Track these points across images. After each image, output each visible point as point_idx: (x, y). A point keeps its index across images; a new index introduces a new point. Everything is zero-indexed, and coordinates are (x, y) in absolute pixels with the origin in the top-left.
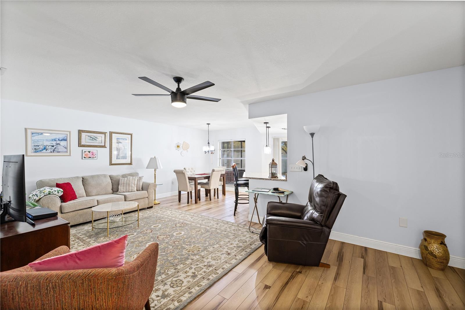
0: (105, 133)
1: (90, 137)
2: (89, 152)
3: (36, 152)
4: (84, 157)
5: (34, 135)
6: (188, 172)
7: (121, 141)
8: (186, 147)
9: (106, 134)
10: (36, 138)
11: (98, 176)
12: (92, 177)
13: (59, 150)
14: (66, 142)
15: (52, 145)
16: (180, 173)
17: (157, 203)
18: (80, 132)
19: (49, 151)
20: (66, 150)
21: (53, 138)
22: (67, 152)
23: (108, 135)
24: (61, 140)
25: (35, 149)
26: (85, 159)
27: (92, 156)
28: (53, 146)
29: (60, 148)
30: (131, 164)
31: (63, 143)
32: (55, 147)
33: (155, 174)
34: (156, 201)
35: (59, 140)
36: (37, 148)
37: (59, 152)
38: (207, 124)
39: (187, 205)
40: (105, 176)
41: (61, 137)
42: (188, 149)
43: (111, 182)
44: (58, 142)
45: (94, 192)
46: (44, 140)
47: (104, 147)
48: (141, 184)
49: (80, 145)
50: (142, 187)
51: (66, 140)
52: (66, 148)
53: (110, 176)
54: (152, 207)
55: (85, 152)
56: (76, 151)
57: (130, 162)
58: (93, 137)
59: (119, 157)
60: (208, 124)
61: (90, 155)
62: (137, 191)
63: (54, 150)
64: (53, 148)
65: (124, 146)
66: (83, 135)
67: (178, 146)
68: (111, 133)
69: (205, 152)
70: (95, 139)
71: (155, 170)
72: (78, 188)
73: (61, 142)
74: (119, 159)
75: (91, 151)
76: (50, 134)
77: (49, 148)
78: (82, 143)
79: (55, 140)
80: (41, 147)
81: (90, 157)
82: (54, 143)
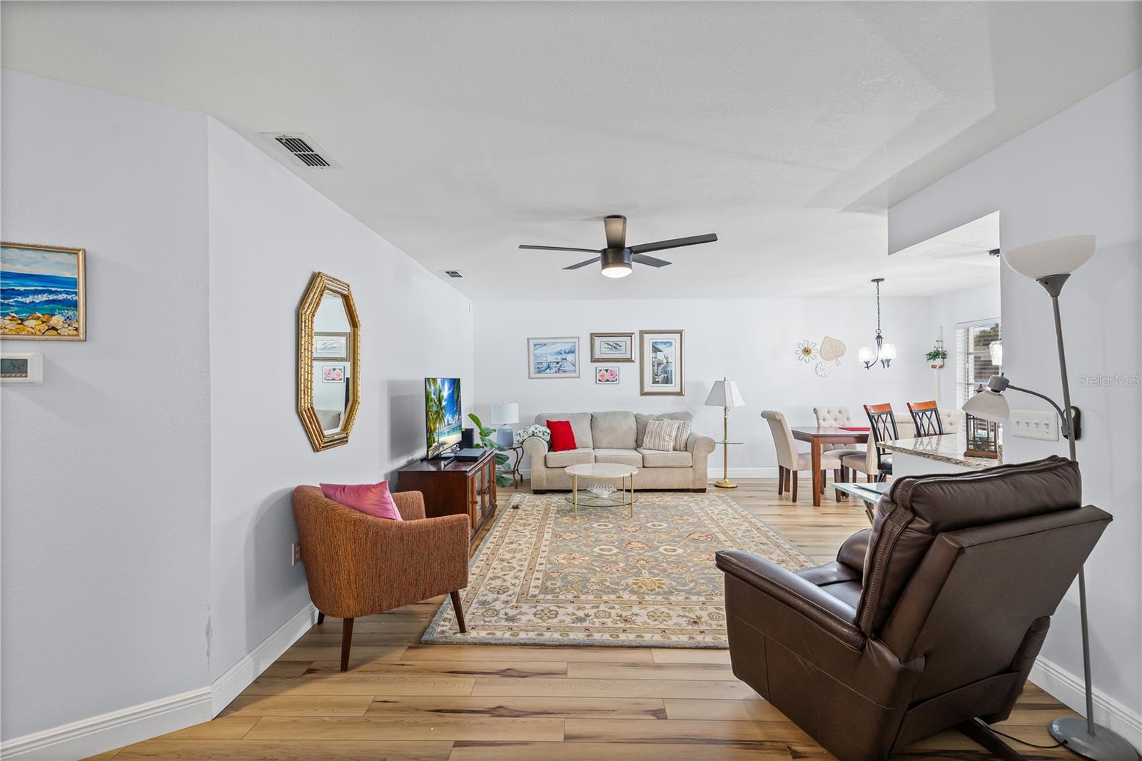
0: (630, 335)
1: (607, 344)
2: (607, 371)
3: (539, 372)
4: (600, 381)
5: (537, 347)
6: (824, 420)
7: (660, 347)
8: (834, 350)
9: (633, 336)
10: (540, 351)
11: (615, 414)
12: (606, 414)
13: (566, 369)
14: (573, 355)
16: (774, 420)
17: (729, 486)
18: (593, 336)
20: (573, 368)
21: (558, 350)
22: (575, 371)
23: (636, 338)
24: (568, 353)
25: (538, 368)
26: (601, 383)
27: (611, 378)
28: (558, 363)
29: (567, 366)
30: (680, 394)
31: (570, 357)
32: (560, 363)
33: (725, 419)
34: (727, 480)
35: (565, 352)
36: (540, 366)
38: (873, 281)
39: (791, 503)
40: (626, 415)
41: (568, 347)
42: (840, 356)
43: (635, 426)
44: (564, 356)
45: (604, 442)
46: (547, 354)
47: (630, 360)
48: (685, 437)
49: (594, 360)
50: (686, 444)
51: (572, 352)
52: (574, 365)
53: (635, 416)
54: (703, 491)
55: (601, 370)
56: (588, 368)
57: (680, 391)
58: (612, 344)
59: (657, 380)
60: (877, 281)
61: (607, 376)
62: (674, 450)
63: (559, 369)
64: (558, 365)
65: (666, 358)
66: (597, 340)
67: (807, 351)
68: (642, 333)
69: (867, 363)
70: (616, 347)
71: (725, 410)
72: (581, 432)
73: (568, 355)
74: (658, 382)
75: (610, 369)
76: (555, 343)
77: (554, 365)
78: (597, 356)
79: (561, 354)
80: (545, 365)
81: (608, 380)
82: (559, 357)
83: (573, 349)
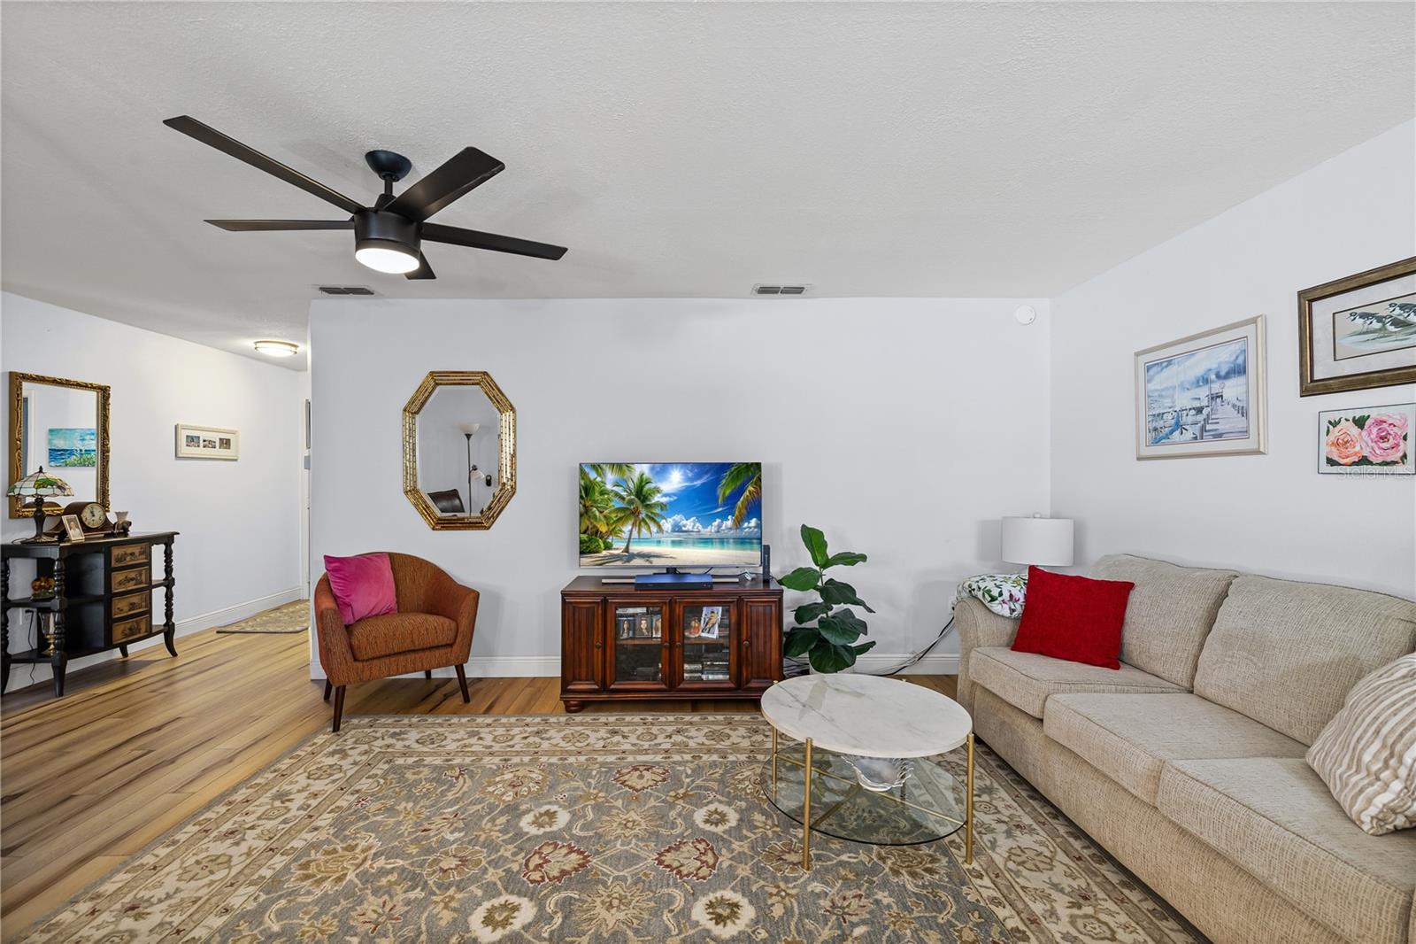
1: (1363, 316)
2: (1360, 423)
3: (1156, 441)
4: (1331, 462)
5: (1151, 372)
10: (1162, 380)
13: (1221, 427)
14: (1240, 380)
15: (1197, 404)
19: (1188, 435)
20: (1240, 423)
21: (1199, 371)
22: (1245, 433)
24: (1227, 376)
25: (1155, 429)
26: (1335, 469)
27: (1377, 450)
28: (1199, 410)
29: (1226, 419)
31: (1232, 389)
32: (1205, 411)
35: (1218, 376)
36: (1160, 424)
37: (1220, 435)
41: (1224, 357)
44: (1216, 388)
46: (1175, 388)
49: (1312, 387)
51: (1239, 370)
52: (1243, 412)
55: (1335, 424)
56: (1289, 421)
58: (1382, 310)
61: (1363, 443)
63: (1203, 429)
64: (1200, 418)
73: (1228, 383)
75: (1374, 414)
76: (1192, 353)
77: (1190, 419)
78: (1324, 369)
79: (1206, 381)
80: (1169, 419)
81: (1364, 461)
82: (1203, 392)
83: (1240, 361)
